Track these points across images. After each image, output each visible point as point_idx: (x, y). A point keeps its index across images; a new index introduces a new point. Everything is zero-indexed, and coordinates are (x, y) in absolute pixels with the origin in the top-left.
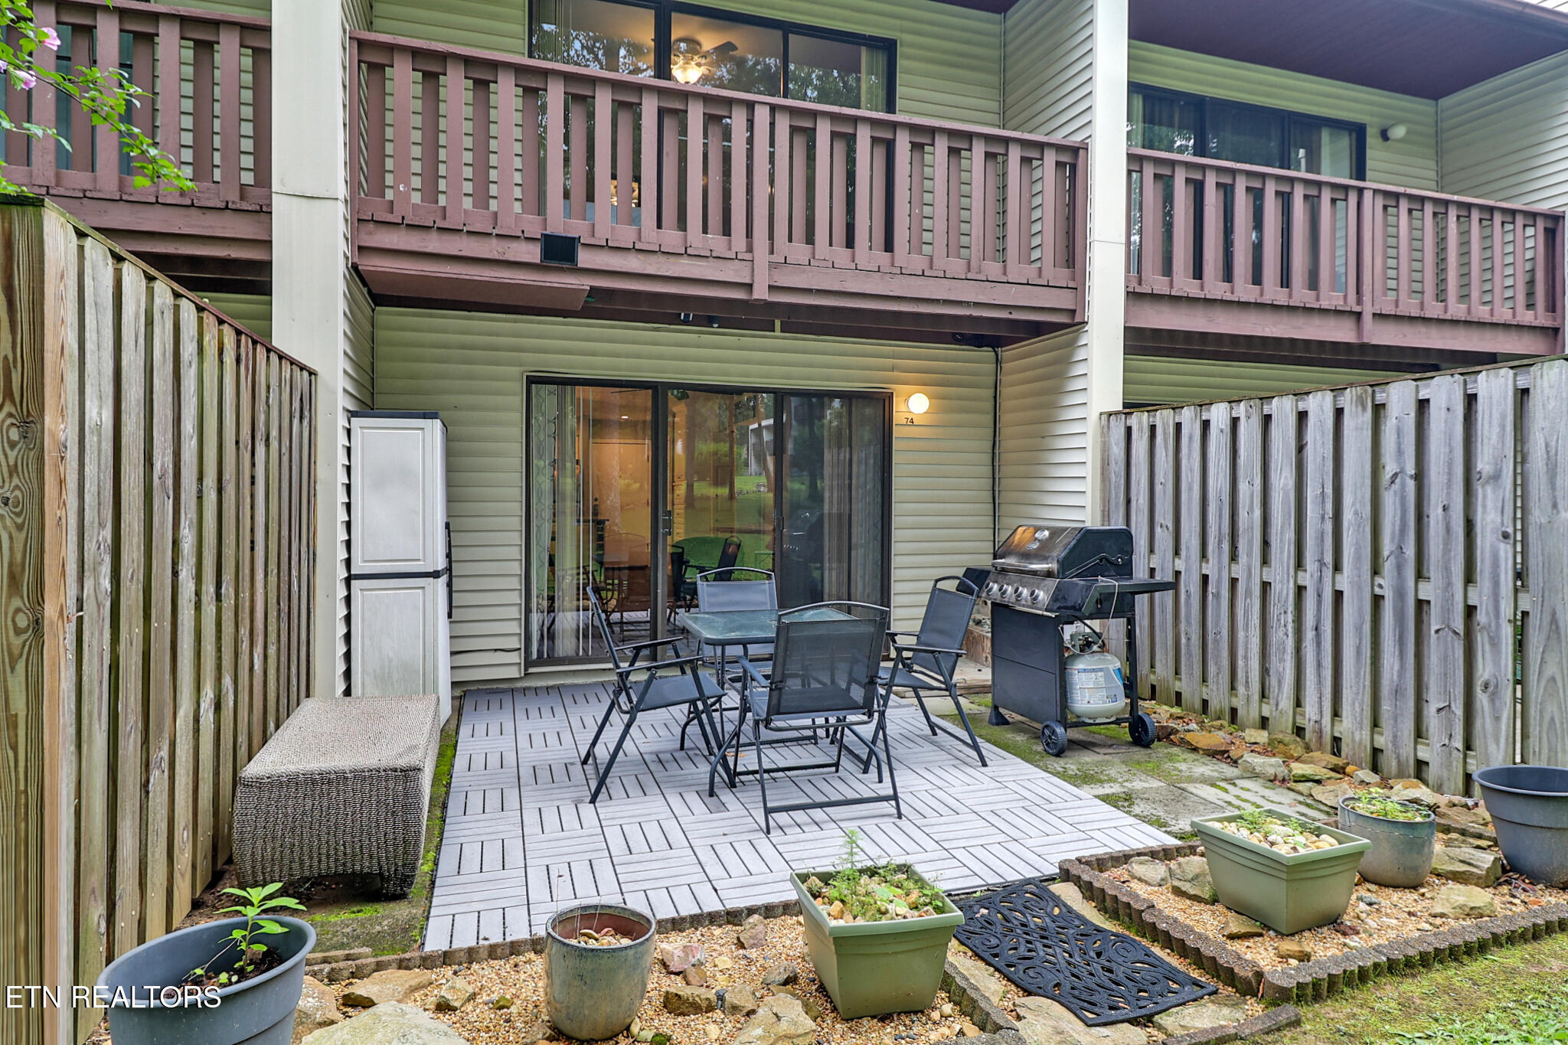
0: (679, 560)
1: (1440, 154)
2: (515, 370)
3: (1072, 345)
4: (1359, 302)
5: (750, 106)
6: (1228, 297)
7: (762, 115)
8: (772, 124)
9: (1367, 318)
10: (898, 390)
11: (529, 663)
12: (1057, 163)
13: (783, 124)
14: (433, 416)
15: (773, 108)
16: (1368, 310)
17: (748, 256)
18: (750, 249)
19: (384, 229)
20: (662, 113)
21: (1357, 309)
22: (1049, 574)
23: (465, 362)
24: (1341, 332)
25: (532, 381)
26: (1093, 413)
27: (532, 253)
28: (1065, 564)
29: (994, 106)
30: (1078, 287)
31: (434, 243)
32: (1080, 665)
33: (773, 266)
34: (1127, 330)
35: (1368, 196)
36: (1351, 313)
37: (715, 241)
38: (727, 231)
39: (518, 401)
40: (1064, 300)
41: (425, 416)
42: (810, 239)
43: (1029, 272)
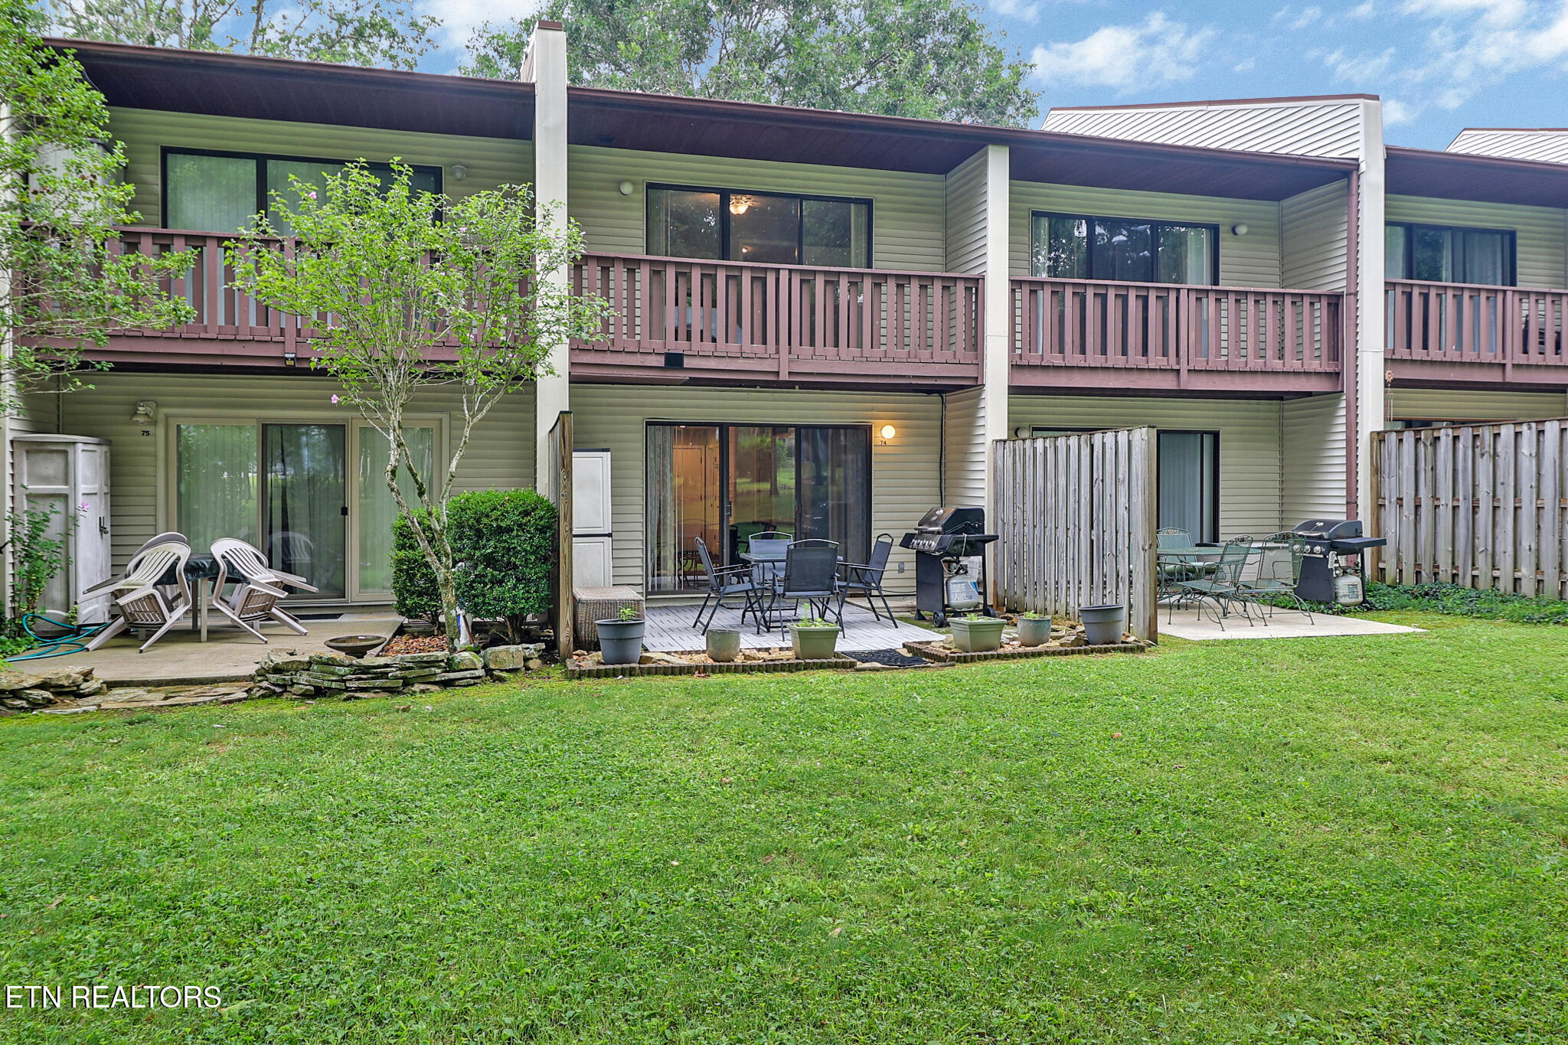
0: (734, 535)
1: (1282, 240)
2: (639, 418)
3: (978, 398)
4: (1178, 363)
5: (778, 270)
6: (1082, 364)
7: (784, 276)
8: (790, 280)
9: (1184, 373)
10: (875, 423)
11: (648, 593)
12: (966, 288)
13: (796, 280)
14: (607, 450)
15: (790, 271)
16: (1184, 368)
17: (777, 356)
18: (778, 352)
19: (583, 353)
20: (728, 277)
21: (1176, 367)
22: (939, 533)
23: (609, 414)
24: (1167, 383)
25: (648, 424)
26: (988, 440)
27: (660, 361)
28: (945, 527)
29: (940, 235)
30: (979, 363)
31: (609, 359)
32: (954, 580)
33: (791, 361)
34: (1009, 387)
35: (1183, 294)
36: (1172, 370)
37: (758, 347)
38: (764, 342)
39: (641, 436)
40: (971, 372)
41: (603, 450)
42: (812, 343)
43: (948, 355)
